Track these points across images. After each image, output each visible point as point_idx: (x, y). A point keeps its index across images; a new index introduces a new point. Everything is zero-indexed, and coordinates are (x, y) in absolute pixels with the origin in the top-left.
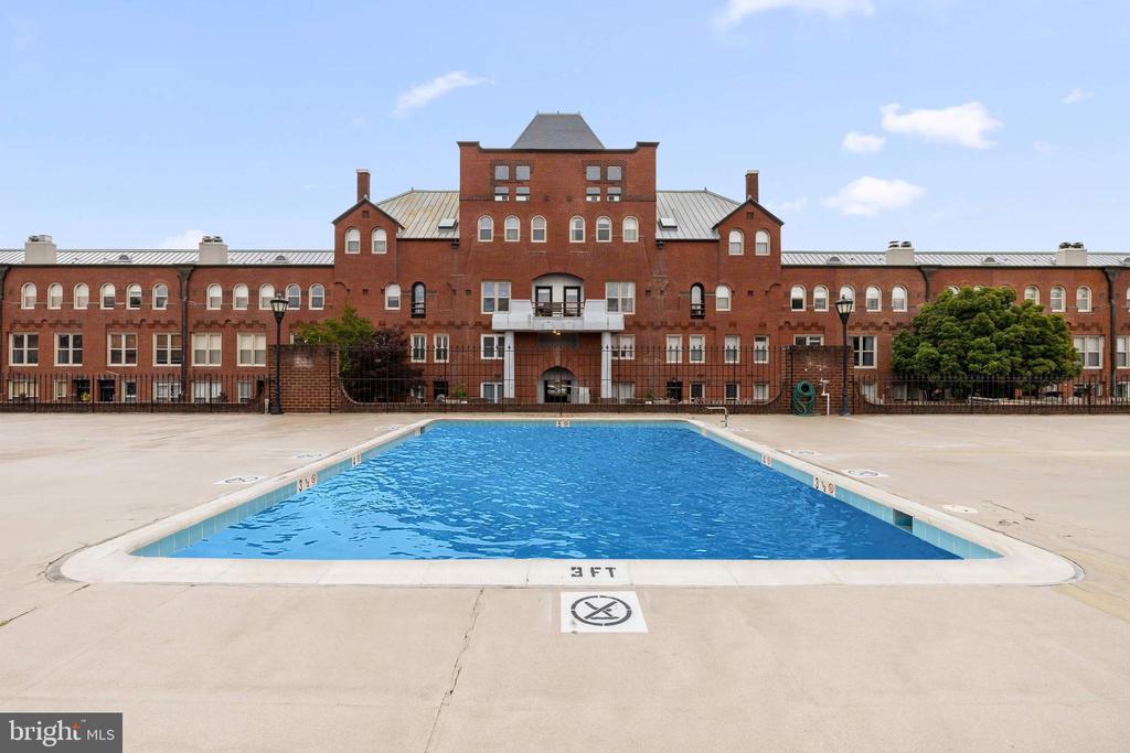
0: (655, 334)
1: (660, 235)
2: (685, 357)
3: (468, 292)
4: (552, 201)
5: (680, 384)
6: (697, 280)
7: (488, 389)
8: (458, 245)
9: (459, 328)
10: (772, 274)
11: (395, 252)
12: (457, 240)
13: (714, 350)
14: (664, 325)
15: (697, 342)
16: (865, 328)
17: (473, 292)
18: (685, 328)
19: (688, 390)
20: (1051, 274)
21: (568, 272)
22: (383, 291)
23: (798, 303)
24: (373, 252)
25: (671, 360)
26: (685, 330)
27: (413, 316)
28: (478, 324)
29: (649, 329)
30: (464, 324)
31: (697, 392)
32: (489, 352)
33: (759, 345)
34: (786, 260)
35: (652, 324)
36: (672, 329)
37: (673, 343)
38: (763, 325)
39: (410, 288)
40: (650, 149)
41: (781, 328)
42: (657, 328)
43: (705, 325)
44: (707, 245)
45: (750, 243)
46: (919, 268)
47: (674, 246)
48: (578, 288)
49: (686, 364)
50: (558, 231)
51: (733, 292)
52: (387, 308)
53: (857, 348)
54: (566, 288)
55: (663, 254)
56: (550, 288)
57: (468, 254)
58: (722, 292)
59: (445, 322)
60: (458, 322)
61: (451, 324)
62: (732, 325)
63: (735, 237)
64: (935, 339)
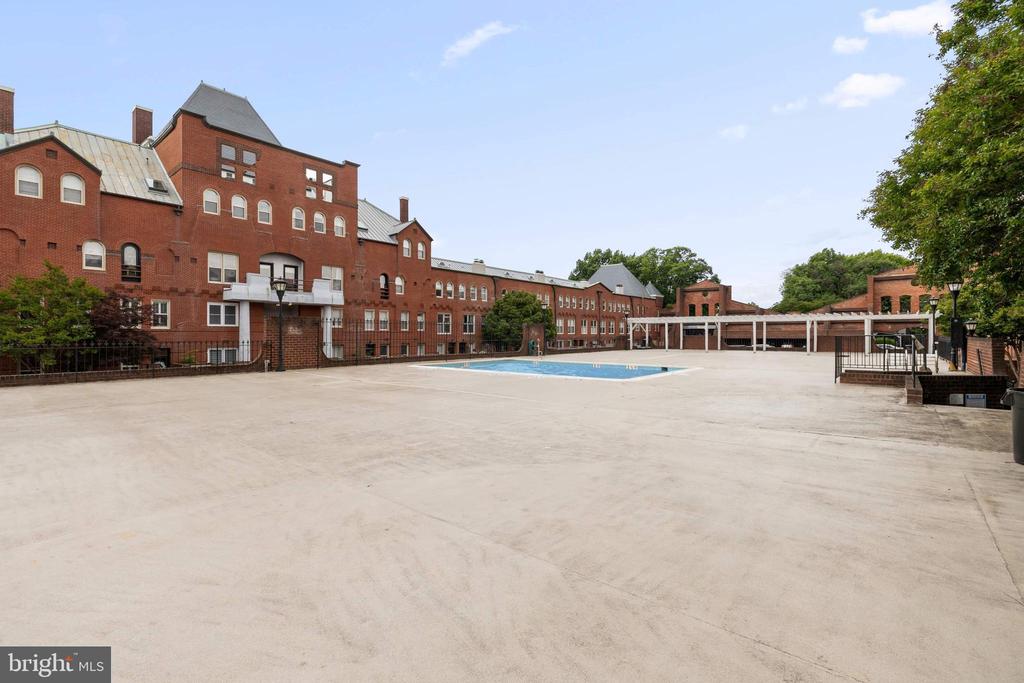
0: (357, 308)
1: (361, 235)
2: (377, 327)
3: (194, 260)
4: (276, 190)
5: (373, 346)
6: (384, 272)
7: (215, 354)
8: (181, 212)
9: (182, 294)
10: (426, 273)
11: (98, 206)
12: (181, 207)
13: (395, 323)
14: (364, 302)
15: (384, 316)
16: (470, 310)
17: (199, 261)
18: (376, 305)
19: (378, 350)
20: (537, 286)
21: (292, 253)
22: (79, 248)
23: (439, 293)
24: (62, 200)
25: (369, 328)
26: (376, 306)
27: (124, 279)
28: (205, 292)
29: (353, 304)
30: (188, 291)
31: (383, 351)
32: (216, 319)
33: (420, 319)
34: (434, 264)
35: (356, 301)
36: (368, 306)
37: (369, 316)
38: (422, 306)
39: (118, 248)
40: (353, 167)
41: (431, 308)
42: (359, 304)
43: (390, 303)
44: (389, 247)
45: (414, 250)
46: (492, 277)
47: (370, 244)
48: (296, 268)
49: (377, 332)
50: (282, 216)
51: (405, 282)
52: (85, 267)
53: (466, 321)
54: (285, 266)
55: (362, 250)
56: (272, 265)
57: (193, 224)
58: (399, 281)
59: (167, 287)
60: (182, 289)
61: (173, 290)
62: (406, 305)
63: (406, 244)
64: (507, 318)
